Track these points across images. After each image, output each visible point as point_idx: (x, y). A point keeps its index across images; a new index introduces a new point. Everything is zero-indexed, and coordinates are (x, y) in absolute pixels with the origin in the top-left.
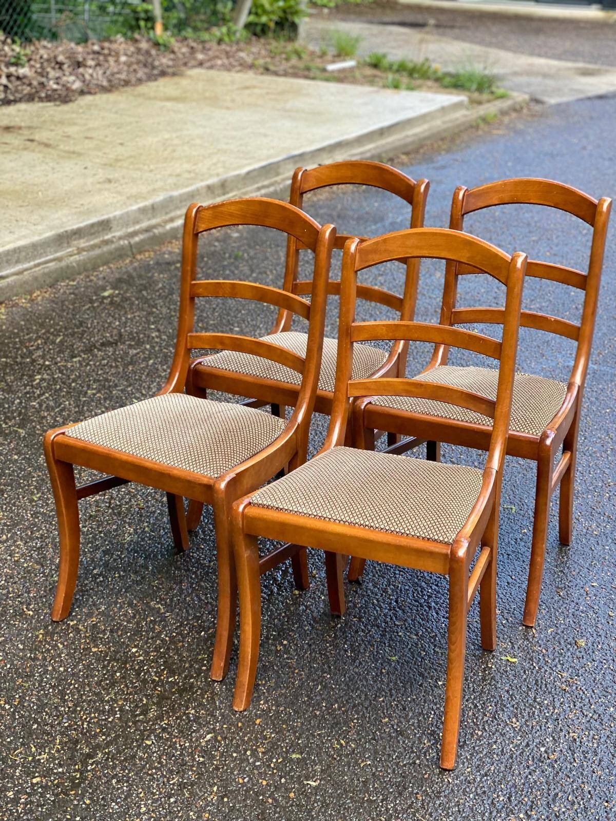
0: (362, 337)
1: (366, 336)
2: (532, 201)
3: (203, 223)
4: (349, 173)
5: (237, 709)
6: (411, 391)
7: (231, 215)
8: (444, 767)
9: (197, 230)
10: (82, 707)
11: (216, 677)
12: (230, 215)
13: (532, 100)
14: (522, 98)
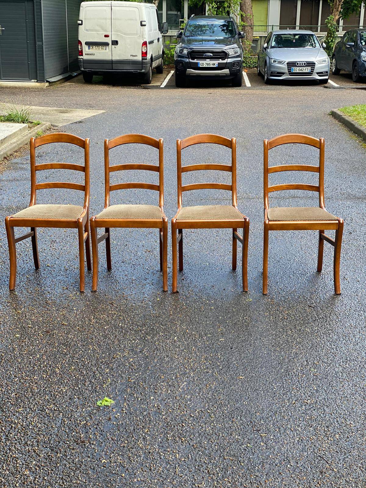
4: (128, 139)
13: (52, 125)
14: (48, 124)
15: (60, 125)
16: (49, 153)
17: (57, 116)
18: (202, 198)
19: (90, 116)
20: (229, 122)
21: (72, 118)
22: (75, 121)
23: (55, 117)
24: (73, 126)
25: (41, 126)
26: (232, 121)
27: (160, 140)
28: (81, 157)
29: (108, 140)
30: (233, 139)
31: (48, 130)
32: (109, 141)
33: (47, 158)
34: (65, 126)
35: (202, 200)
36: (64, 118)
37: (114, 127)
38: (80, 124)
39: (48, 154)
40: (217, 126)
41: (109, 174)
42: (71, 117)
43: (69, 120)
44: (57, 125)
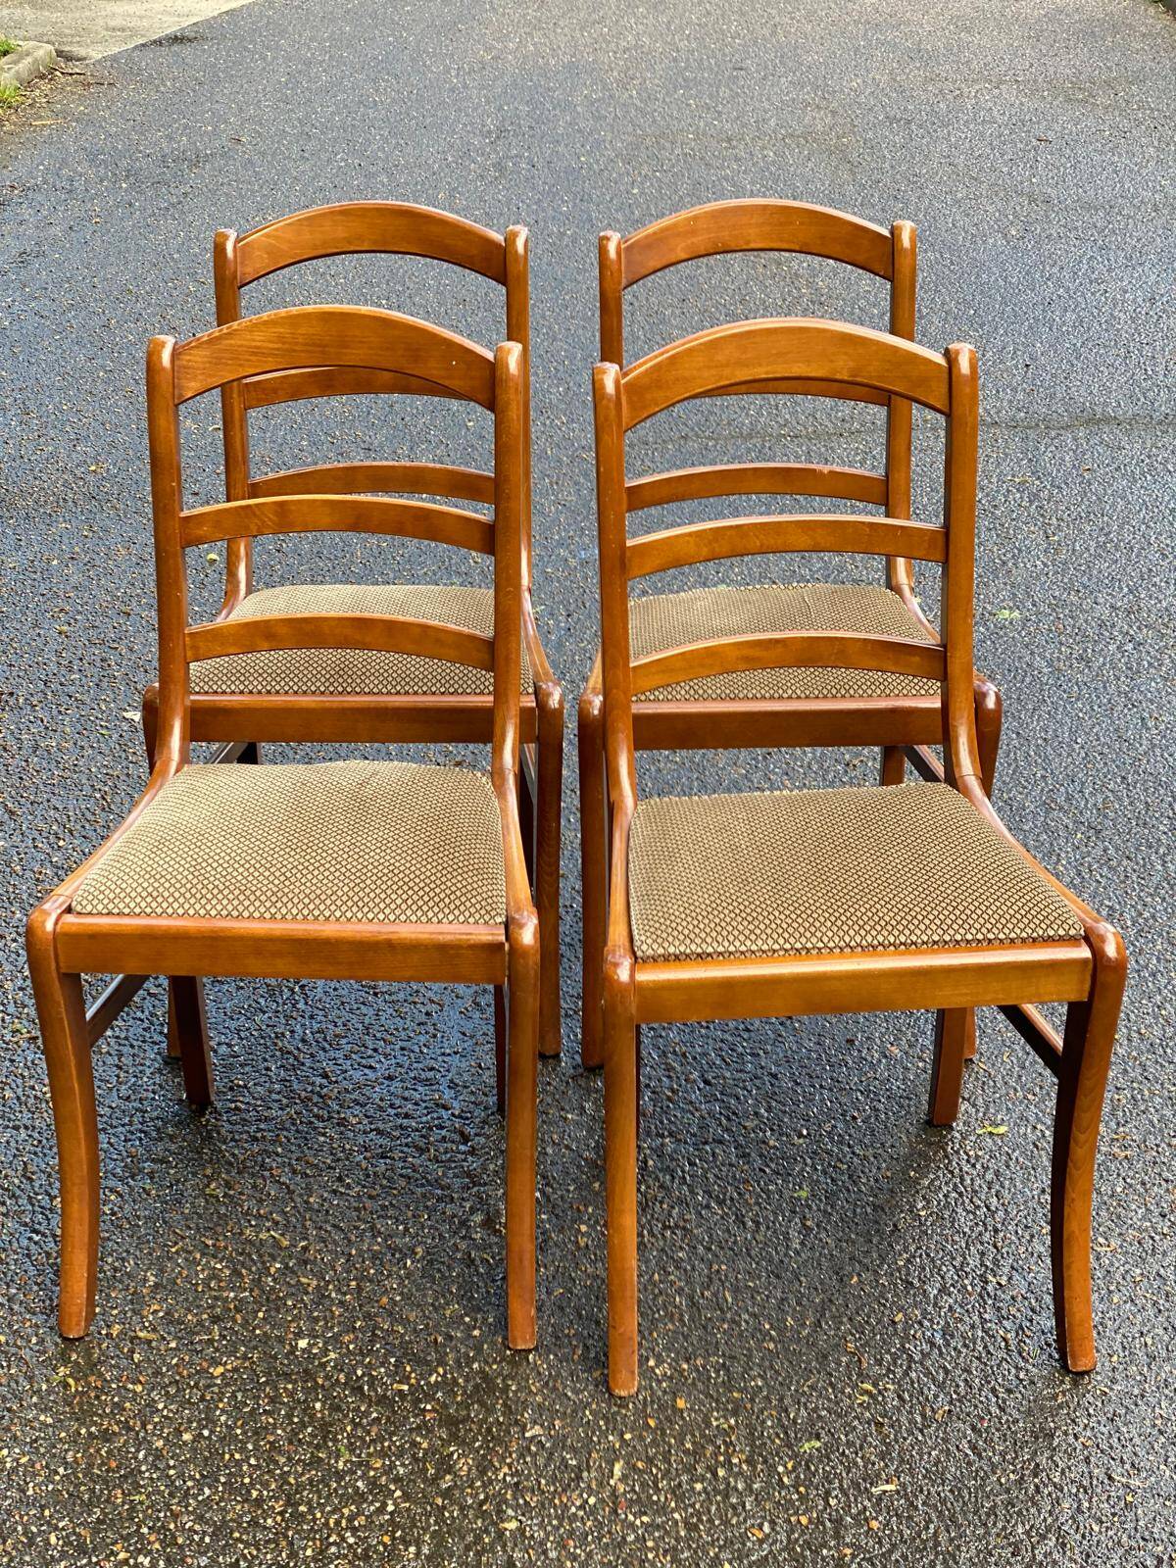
0: (649, 565)
1: (657, 562)
2: (753, 245)
3: (194, 378)
5: (623, 1393)
6: (759, 659)
7: (256, 352)
8: (1080, 1369)
9: (181, 395)
10: (309, 1503)
11: (525, 1341)
12: (254, 354)
13: (60, 53)
14: (44, 51)
15: (95, 54)
16: (36, 188)
17: (88, 13)
18: (685, 431)
19: (216, 14)
20: (764, 38)
21: (145, 23)
22: (155, 37)
23: (77, 15)
24: (146, 60)
25: (15, 63)
26: (774, 33)
27: (511, 238)
28: (167, 209)
29: (232, 235)
30: (900, 228)
31: (42, 77)
32: (238, 240)
33: (26, 212)
34: (114, 58)
35: (685, 438)
36: (112, 23)
37: (308, 63)
38: (176, 48)
39: (30, 194)
40: (719, 56)
41: (243, 420)
42: (141, 17)
43: (134, 32)
44: (82, 52)
